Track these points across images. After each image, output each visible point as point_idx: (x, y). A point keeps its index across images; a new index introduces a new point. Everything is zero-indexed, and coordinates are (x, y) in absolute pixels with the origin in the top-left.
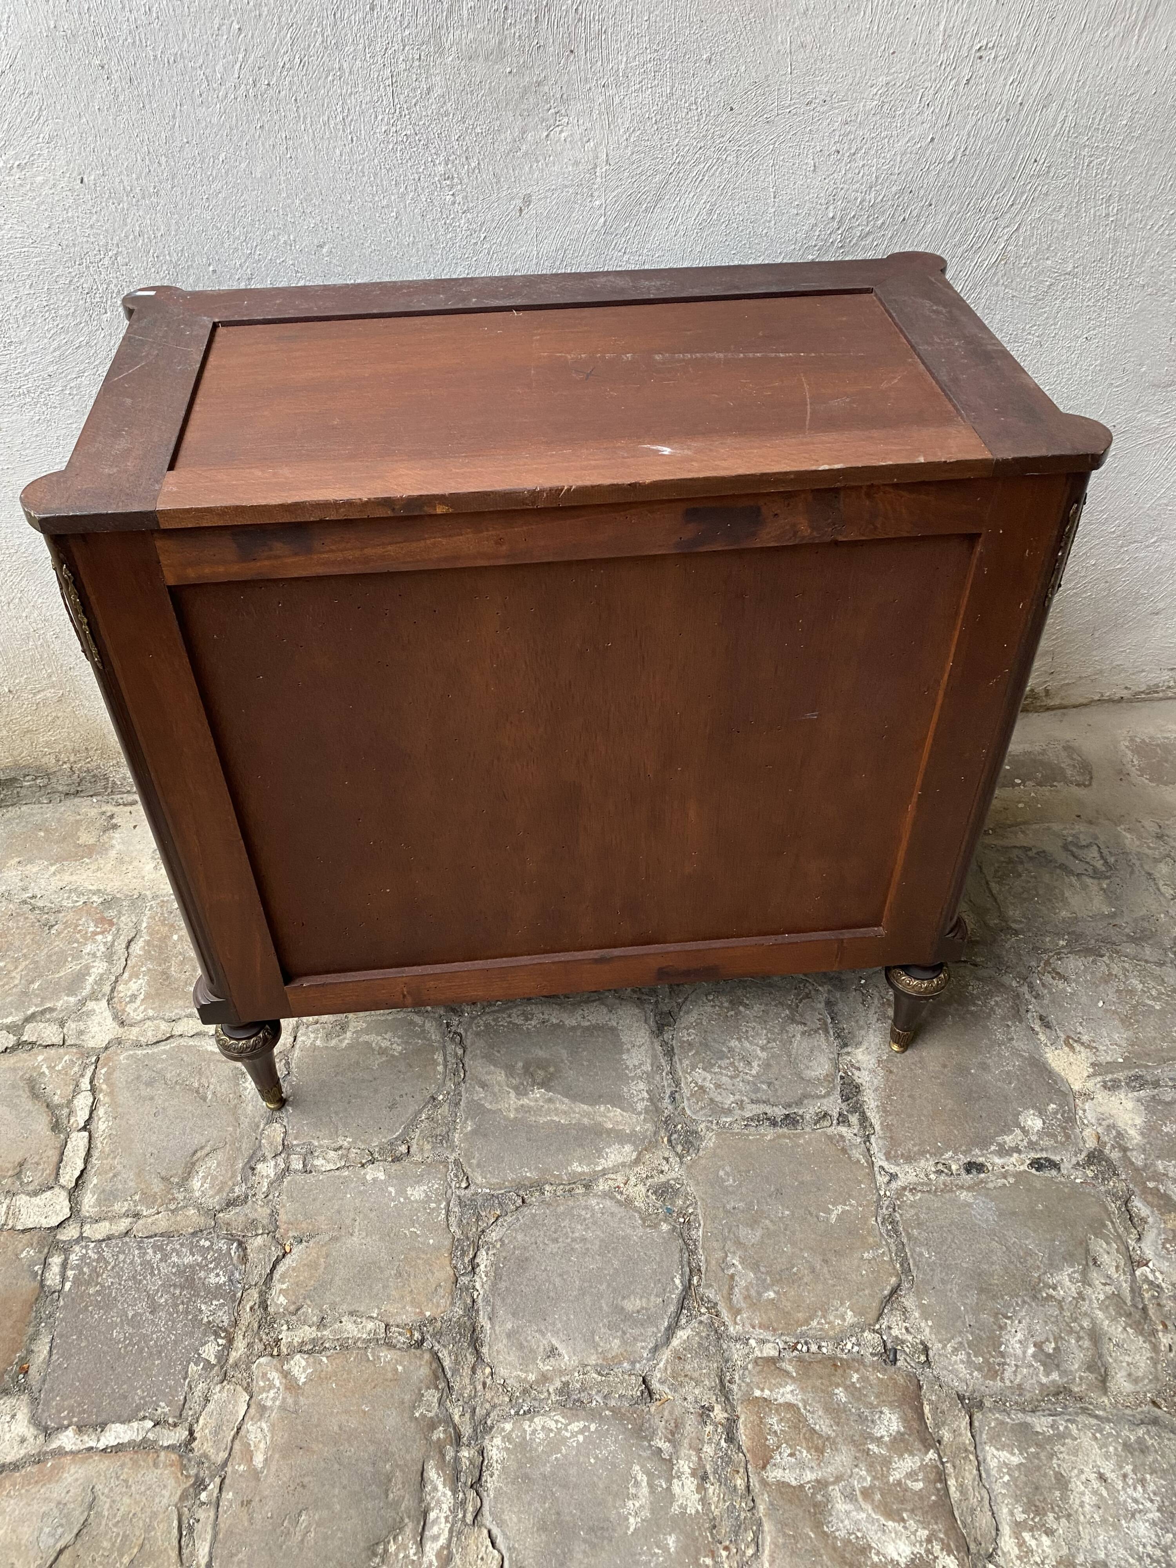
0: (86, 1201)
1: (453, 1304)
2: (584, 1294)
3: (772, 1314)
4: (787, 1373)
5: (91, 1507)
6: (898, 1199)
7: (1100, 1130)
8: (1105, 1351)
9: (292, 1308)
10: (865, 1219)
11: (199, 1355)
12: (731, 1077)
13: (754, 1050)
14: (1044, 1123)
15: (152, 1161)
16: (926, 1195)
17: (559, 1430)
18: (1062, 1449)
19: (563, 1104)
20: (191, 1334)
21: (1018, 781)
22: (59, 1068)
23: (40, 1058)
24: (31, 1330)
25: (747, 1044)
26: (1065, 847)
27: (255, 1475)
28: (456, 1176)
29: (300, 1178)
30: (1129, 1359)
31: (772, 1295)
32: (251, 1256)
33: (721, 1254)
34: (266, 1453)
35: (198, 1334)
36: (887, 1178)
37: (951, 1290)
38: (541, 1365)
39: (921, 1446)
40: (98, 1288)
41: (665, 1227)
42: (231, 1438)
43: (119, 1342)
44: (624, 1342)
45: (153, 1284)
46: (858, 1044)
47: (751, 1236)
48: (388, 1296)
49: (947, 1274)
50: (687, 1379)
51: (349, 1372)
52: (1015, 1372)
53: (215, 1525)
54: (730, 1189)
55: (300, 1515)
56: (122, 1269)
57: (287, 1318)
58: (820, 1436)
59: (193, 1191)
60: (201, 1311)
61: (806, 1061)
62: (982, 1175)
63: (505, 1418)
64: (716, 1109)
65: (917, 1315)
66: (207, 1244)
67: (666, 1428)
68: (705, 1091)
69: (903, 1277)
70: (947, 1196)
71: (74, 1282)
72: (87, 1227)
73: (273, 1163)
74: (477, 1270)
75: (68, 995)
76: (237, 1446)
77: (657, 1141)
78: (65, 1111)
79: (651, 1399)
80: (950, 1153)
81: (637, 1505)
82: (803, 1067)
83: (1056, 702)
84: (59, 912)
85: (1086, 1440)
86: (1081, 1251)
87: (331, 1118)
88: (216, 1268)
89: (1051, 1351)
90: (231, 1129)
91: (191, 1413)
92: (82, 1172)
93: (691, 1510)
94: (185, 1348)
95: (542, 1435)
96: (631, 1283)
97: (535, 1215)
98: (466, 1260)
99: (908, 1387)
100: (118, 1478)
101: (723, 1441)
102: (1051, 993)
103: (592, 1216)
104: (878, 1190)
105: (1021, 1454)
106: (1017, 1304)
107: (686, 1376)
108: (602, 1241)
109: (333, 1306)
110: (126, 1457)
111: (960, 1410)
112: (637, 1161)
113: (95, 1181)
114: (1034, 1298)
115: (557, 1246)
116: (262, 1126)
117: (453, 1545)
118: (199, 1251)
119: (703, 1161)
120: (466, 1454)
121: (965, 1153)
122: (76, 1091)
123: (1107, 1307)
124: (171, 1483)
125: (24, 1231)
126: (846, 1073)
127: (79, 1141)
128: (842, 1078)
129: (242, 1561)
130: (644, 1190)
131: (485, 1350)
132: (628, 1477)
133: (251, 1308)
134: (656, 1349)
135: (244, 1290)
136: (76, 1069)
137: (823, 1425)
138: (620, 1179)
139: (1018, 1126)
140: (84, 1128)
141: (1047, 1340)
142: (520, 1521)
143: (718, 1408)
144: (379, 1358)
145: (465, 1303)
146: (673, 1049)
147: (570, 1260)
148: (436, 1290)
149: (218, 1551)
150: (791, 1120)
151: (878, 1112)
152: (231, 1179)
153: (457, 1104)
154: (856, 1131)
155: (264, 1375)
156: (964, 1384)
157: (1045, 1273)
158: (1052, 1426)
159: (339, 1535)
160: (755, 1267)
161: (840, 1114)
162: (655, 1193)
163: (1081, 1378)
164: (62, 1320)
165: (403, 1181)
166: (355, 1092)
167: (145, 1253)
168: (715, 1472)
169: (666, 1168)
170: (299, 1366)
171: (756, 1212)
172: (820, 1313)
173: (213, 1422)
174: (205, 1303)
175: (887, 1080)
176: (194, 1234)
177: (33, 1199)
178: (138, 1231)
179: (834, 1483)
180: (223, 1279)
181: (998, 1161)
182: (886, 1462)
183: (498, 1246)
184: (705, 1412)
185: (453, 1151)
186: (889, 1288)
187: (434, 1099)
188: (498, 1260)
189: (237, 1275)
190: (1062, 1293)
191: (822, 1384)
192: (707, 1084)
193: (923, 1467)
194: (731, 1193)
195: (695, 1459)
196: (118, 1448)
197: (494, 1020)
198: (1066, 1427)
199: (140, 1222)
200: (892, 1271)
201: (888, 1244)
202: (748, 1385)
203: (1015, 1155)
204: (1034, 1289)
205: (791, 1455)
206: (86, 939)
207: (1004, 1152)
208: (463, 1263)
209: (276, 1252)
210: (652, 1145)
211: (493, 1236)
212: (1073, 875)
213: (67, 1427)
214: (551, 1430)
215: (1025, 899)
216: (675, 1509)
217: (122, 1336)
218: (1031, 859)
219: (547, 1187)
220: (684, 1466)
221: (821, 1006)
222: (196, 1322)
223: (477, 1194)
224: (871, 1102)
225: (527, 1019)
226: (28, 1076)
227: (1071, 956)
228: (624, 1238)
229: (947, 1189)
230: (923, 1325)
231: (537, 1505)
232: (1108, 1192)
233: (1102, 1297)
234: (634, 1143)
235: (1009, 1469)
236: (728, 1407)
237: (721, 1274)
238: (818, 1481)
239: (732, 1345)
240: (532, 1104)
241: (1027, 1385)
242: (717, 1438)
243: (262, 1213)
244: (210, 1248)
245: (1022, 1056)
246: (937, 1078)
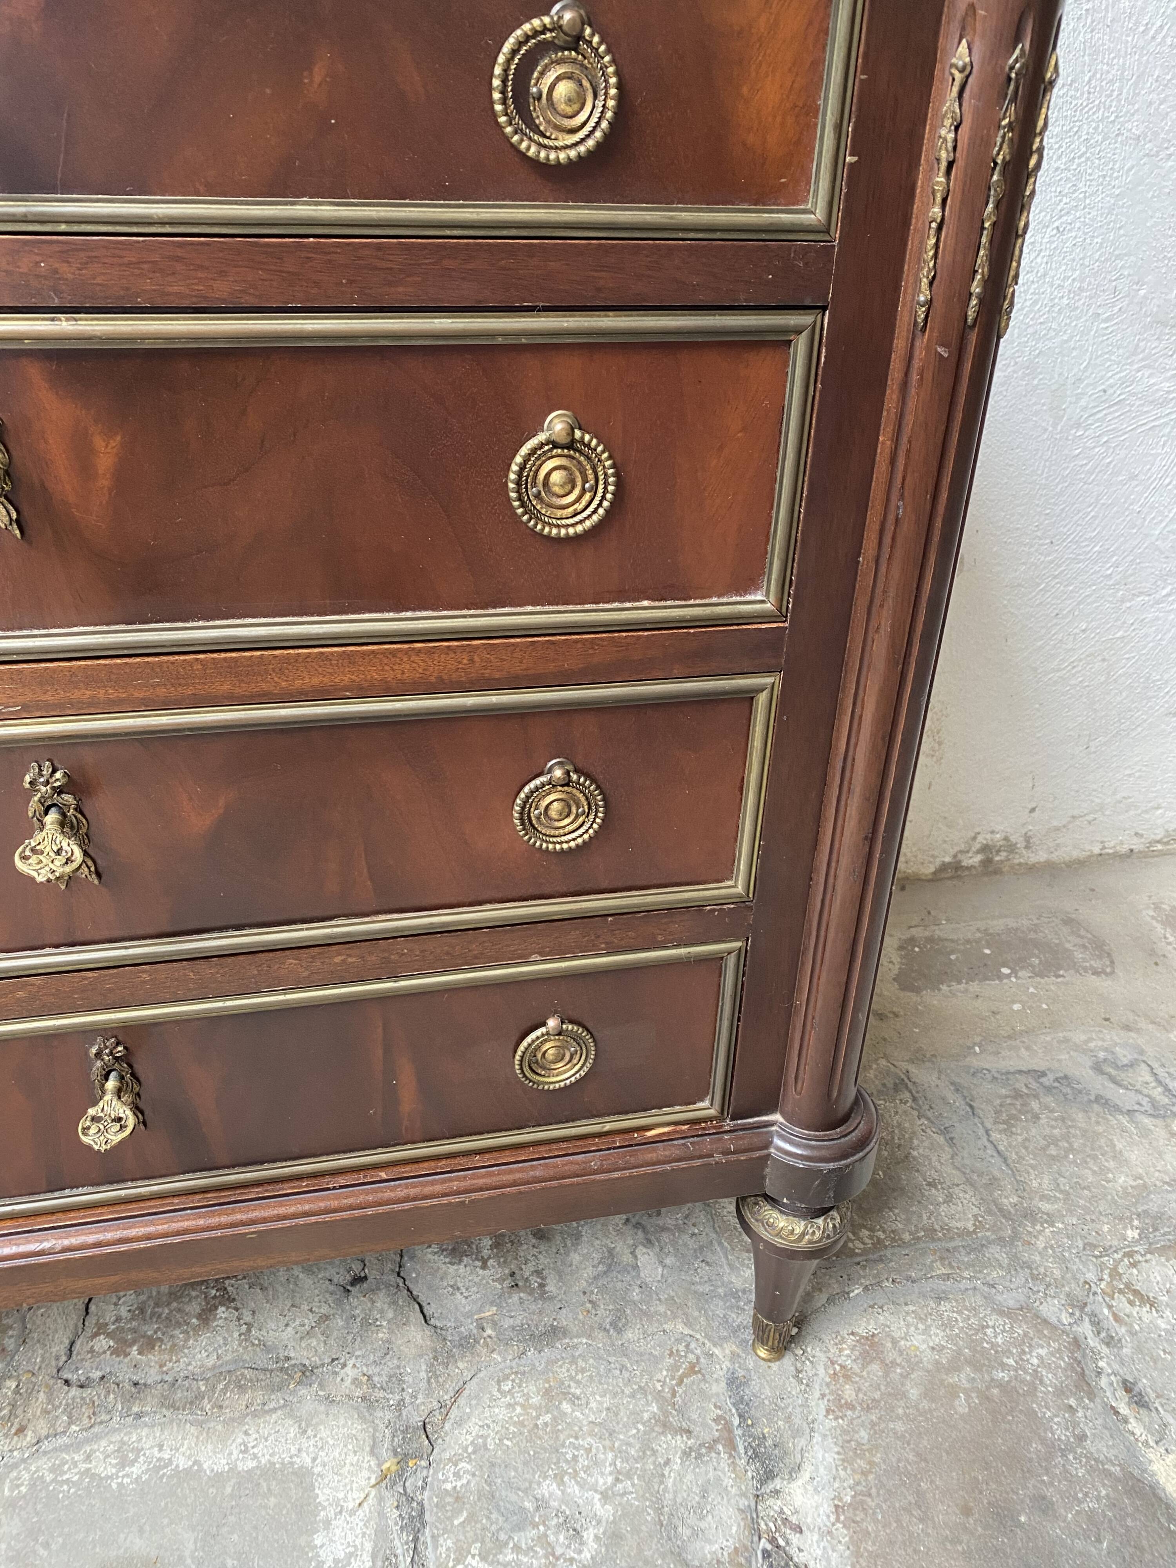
21: (1005, 971)
25: (573, 1489)
26: (1098, 1068)
46: (795, 1471)
61: (692, 1520)
82: (687, 1532)
83: (1041, 856)
102: (1132, 1333)
126: (772, 1540)
128: (766, 1554)
175: (858, 1554)
197: (52, 1470)
212: (1122, 1113)
215: (1053, 1158)
218: (1049, 1089)
221: (719, 1388)
225: (124, 1463)
227: (1154, 1259)
245: (1109, 1474)
246: (956, 1541)
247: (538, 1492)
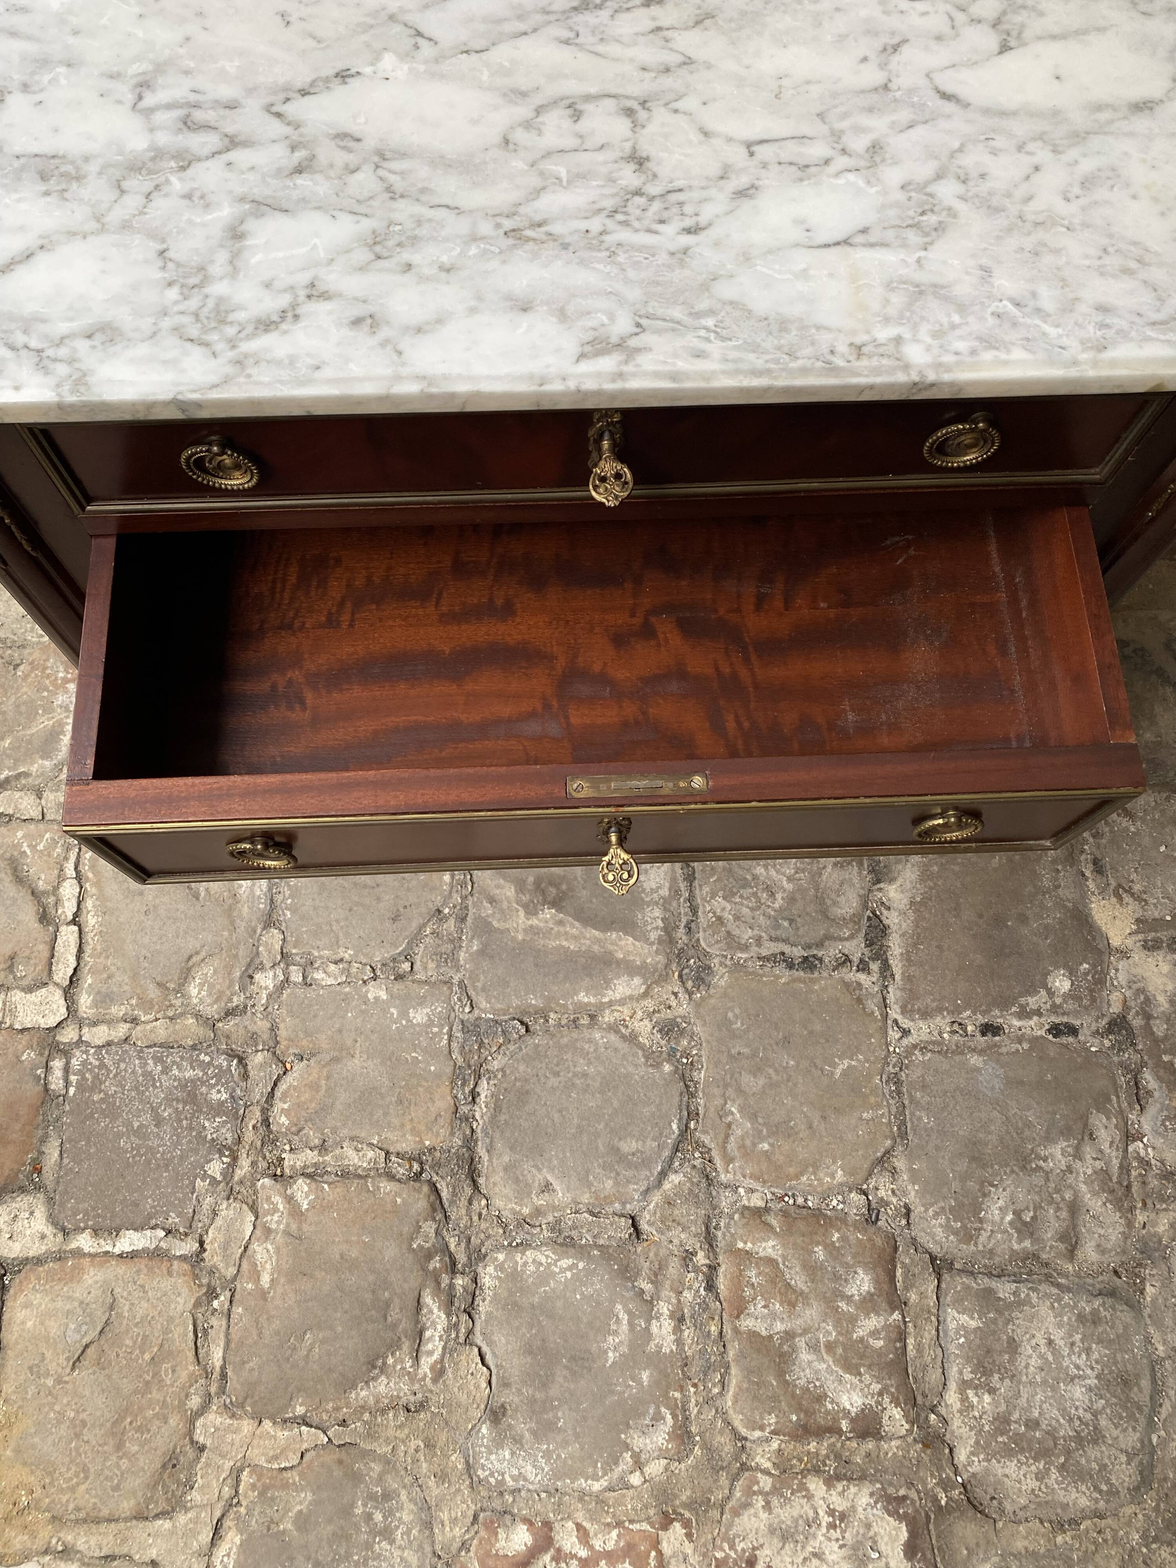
0: (82, 1001)
1: (452, 1134)
2: (581, 1132)
3: (764, 1166)
4: (770, 1226)
5: (111, 1308)
6: (906, 1057)
7: (1128, 994)
8: (1080, 1223)
9: (294, 1129)
10: (869, 1077)
11: (205, 1171)
12: (752, 909)
13: (779, 880)
14: (1072, 985)
15: (146, 965)
16: (937, 1055)
17: (549, 1265)
18: (1019, 1315)
19: (574, 928)
20: (196, 1151)
22: (40, 847)
23: (20, 834)
24: (40, 1133)
25: (773, 873)
26: (1168, 644)
27: (263, 1295)
28: (460, 1000)
29: (300, 992)
30: (1102, 1232)
31: (766, 1146)
32: (252, 1073)
33: (720, 1101)
34: (272, 1274)
35: (203, 1152)
36: (900, 1034)
37: (943, 1157)
38: (535, 1199)
39: (887, 1307)
40: (102, 1095)
41: (667, 1068)
42: (238, 1255)
43: (126, 1152)
44: (617, 1183)
45: (157, 1096)
46: (892, 880)
47: (752, 1083)
48: (389, 1124)
49: (942, 1141)
50: (675, 1224)
51: (350, 1202)
52: (990, 1237)
53: (227, 1334)
54: (737, 1032)
55: (305, 1333)
56: (124, 1078)
57: (290, 1137)
58: (795, 1291)
59: (190, 997)
60: (204, 1128)
61: (833, 897)
62: (997, 1038)
63: (499, 1248)
64: (732, 942)
65: (905, 1178)
66: (207, 1059)
67: (650, 1269)
68: (722, 923)
69: (898, 1140)
70: (957, 1058)
71: (77, 1088)
72: (85, 1030)
73: (271, 974)
74: (477, 1100)
75: (43, 759)
76: (245, 1265)
77: (667, 974)
78: (52, 900)
79: (638, 1238)
80: (968, 1012)
81: (617, 1340)
82: (830, 902)
84: (23, 646)
85: (1044, 1309)
86: (1080, 1125)
87: (331, 925)
88: (216, 1084)
89: (1028, 1219)
90: (226, 933)
91: (200, 1225)
92: (75, 970)
93: (666, 1350)
94: (191, 1164)
95: (532, 1268)
96: (628, 1124)
97: (538, 1046)
98: (467, 1090)
99: (884, 1249)
100: (135, 1283)
101: (702, 1289)
102: (1112, 831)
103: (596, 1050)
104: (888, 1045)
105: (980, 1318)
106: (1005, 1173)
107: (674, 1221)
108: (604, 1077)
109: (334, 1131)
110: (142, 1264)
111: (930, 1274)
112: (646, 995)
113: (89, 981)
114: (1023, 1168)
115: (558, 1079)
116: (259, 931)
117: (446, 1360)
118: (199, 1066)
119: (713, 1001)
120: (461, 1282)
121: (984, 1013)
122: (61, 878)
123: (1092, 1182)
124: (185, 1291)
125: (23, 1030)
126: (874, 912)
127: (68, 935)
128: (869, 918)
129: (253, 1369)
130: (650, 1026)
131: (481, 1181)
132: (610, 1314)
133: (254, 1127)
134: (647, 1191)
135: (246, 1107)
136: (59, 850)
137: (798, 1280)
138: (626, 1011)
139: (1045, 986)
140: (74, 922)
141: (1027, 1208)
142: (508, 1343)
143: (701, 1255)
144: (379, 1188)
145: (464, 1134)
146: (694, 873)
147: (570, 1096)
148: (436, 1119)
149: (231, 1358)
150: (809, 964)
151: (901, 961)
152: (228, 988)
153: (463, 919)
154: (874, 980)
155: (268, 1199)
156: (939, 1247)
157: (1039, 1145)
158: (1014, 1293)
159: (342, 1351)
160: (753, 1117)
161: (861, 961)
162: (660, 1031)
163: (1051, 1247)
164: (70, 1125)
165: (406, 1002)
166: (356, 899)
167: (146, 1064)
168: (692, 1317)
169: (674, 1004)
170: (301, 1189)
171: (761, 1059)
172: (811, 1169)
173: (221, 1238)
174: (208, 1120)
175: (917, 926)
176: (194, 1047)
177: (28, 996)
178: (137, 1039)
179: (801, 1335)
180: (224, 1096)
181: (1017, 1023)
182: (853, 1320)
183: (499, 1076)
184: (688, 1256)
185: (458, 971)
186: (883, 1150)
187: (439, 911)
188: (499, 1092)
189: (238, 1092)
190: (1051, 1165)
191: (803, 1241)
192: (726, 915)
193: (886, 1327)
194: (740, 1037)
195: (674, 1301)
196: (133, 1255)
198: (1028, 1295)
199: (138, 1028)
200: (888, 1133)
201: (889, 1105)
202: (732, 1235)
203: (1035, 1018)
204: (1025, 1159)
205: (765, 1307)
206: (57, 687)
207: (1024, 1014)
208: (464, 1093)
209: (276, 1070)
210: (663, 978)
211: (495, 1065)
212: (1169, 684)
213: (84, 1229)
214: (541, 1264)
216: (652, 1347)
217: (129, 1145)
219: (552, 1015)
220: (664, 1308)
222: (201, 1138)
223: (480, 1018)
224: (896, 947)
226: (8, 855)
228: (626, 1076)
229: (959, 1050)
230: (909, 1187)
231: (524, 1330)
232: (1121, 1064)
233: (1089, 1171)
234: (643, 976)
235: (966, 1332)
236: (711, 1255)
237: (718, 1121)
238: (786, 1332)
239: (721, 1191)
240: (542, 925)
241: (999, 1251)
242: (697, 1285)
243: (262, 1025)
244: (210, 1064)
245: (1065, 907)
246: (970, 929)
247: (754, 872)
